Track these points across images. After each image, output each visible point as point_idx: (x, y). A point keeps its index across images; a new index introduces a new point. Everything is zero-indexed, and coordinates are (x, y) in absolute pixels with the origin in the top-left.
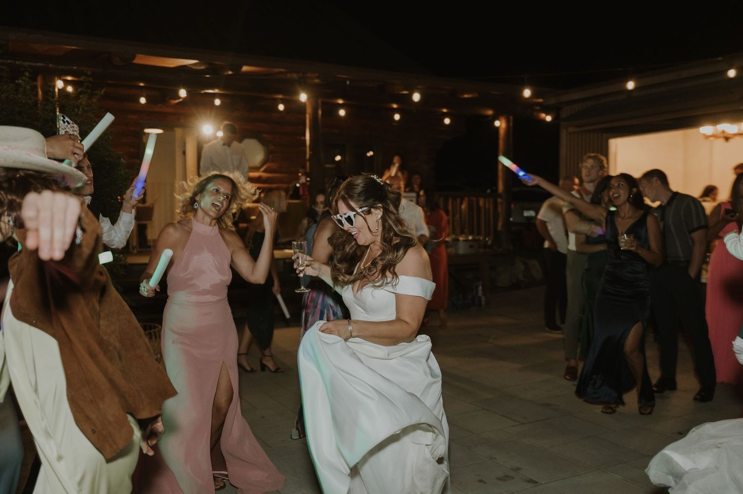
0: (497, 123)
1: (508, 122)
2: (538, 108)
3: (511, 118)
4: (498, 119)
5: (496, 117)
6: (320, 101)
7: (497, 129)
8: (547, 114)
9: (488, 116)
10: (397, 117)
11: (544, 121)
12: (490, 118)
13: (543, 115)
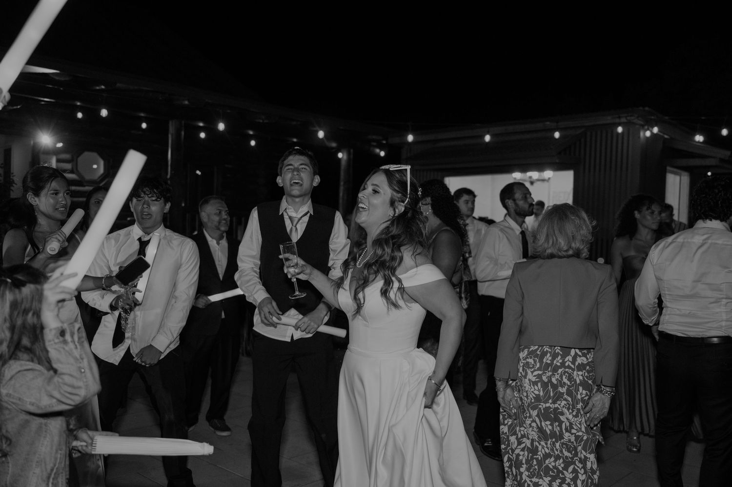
0: (340, 155)
1: (349, 154)
2: (375, 144)
3: (352, 151)
4: (340, 151)
5: (339, 150)
6: (183, 122)
7: (340, 160)
8: (381, 150)
9: (333, 148)
10: (253, 143)
11: (379, 155)
12: (334, 150)
13: (378, 150)
